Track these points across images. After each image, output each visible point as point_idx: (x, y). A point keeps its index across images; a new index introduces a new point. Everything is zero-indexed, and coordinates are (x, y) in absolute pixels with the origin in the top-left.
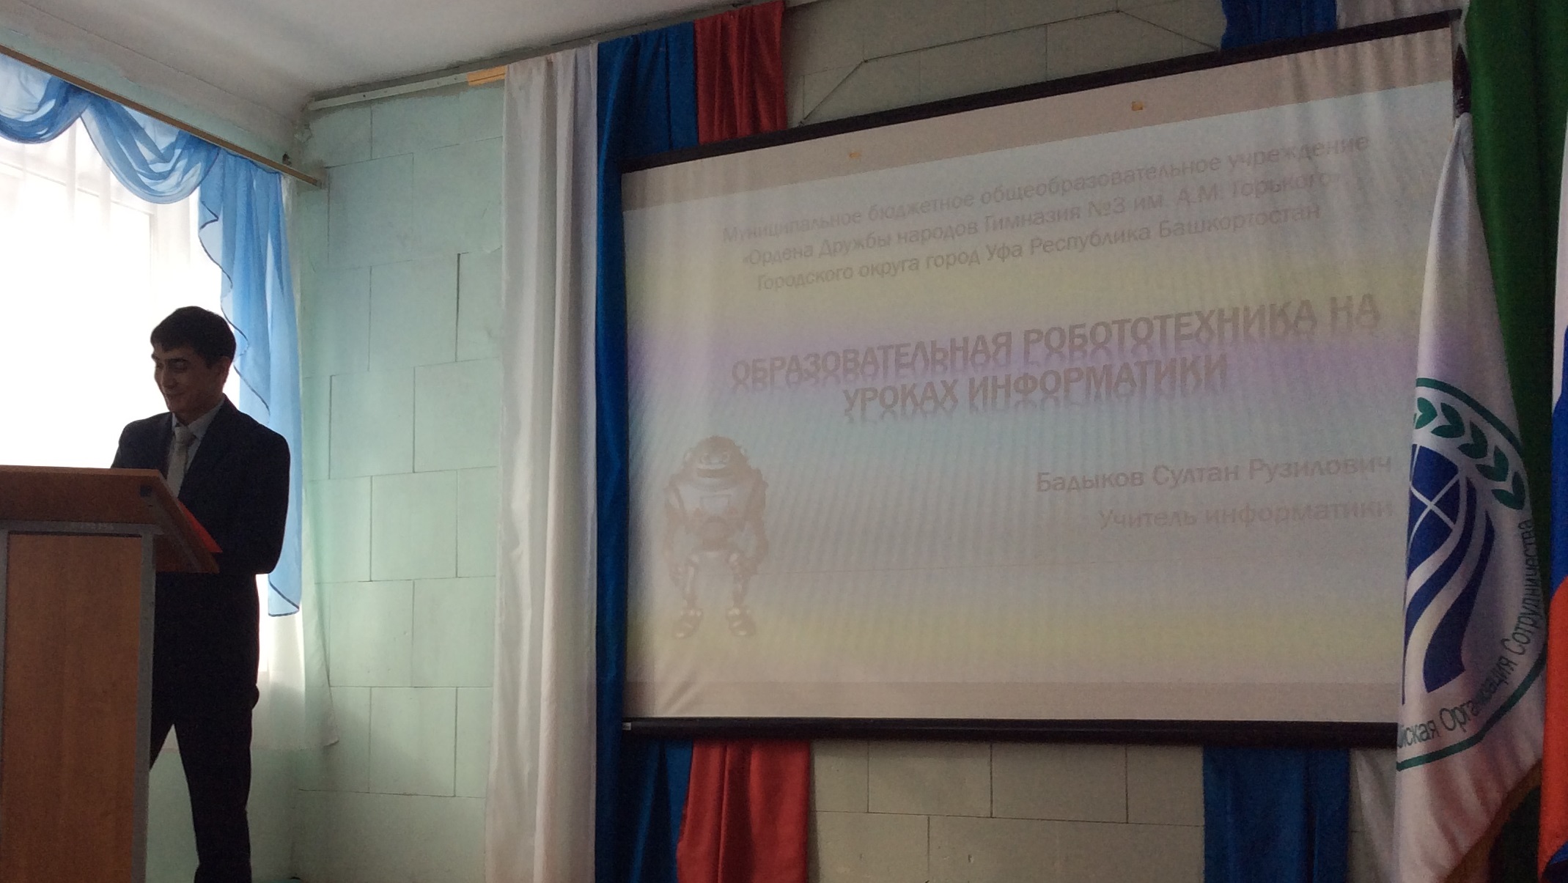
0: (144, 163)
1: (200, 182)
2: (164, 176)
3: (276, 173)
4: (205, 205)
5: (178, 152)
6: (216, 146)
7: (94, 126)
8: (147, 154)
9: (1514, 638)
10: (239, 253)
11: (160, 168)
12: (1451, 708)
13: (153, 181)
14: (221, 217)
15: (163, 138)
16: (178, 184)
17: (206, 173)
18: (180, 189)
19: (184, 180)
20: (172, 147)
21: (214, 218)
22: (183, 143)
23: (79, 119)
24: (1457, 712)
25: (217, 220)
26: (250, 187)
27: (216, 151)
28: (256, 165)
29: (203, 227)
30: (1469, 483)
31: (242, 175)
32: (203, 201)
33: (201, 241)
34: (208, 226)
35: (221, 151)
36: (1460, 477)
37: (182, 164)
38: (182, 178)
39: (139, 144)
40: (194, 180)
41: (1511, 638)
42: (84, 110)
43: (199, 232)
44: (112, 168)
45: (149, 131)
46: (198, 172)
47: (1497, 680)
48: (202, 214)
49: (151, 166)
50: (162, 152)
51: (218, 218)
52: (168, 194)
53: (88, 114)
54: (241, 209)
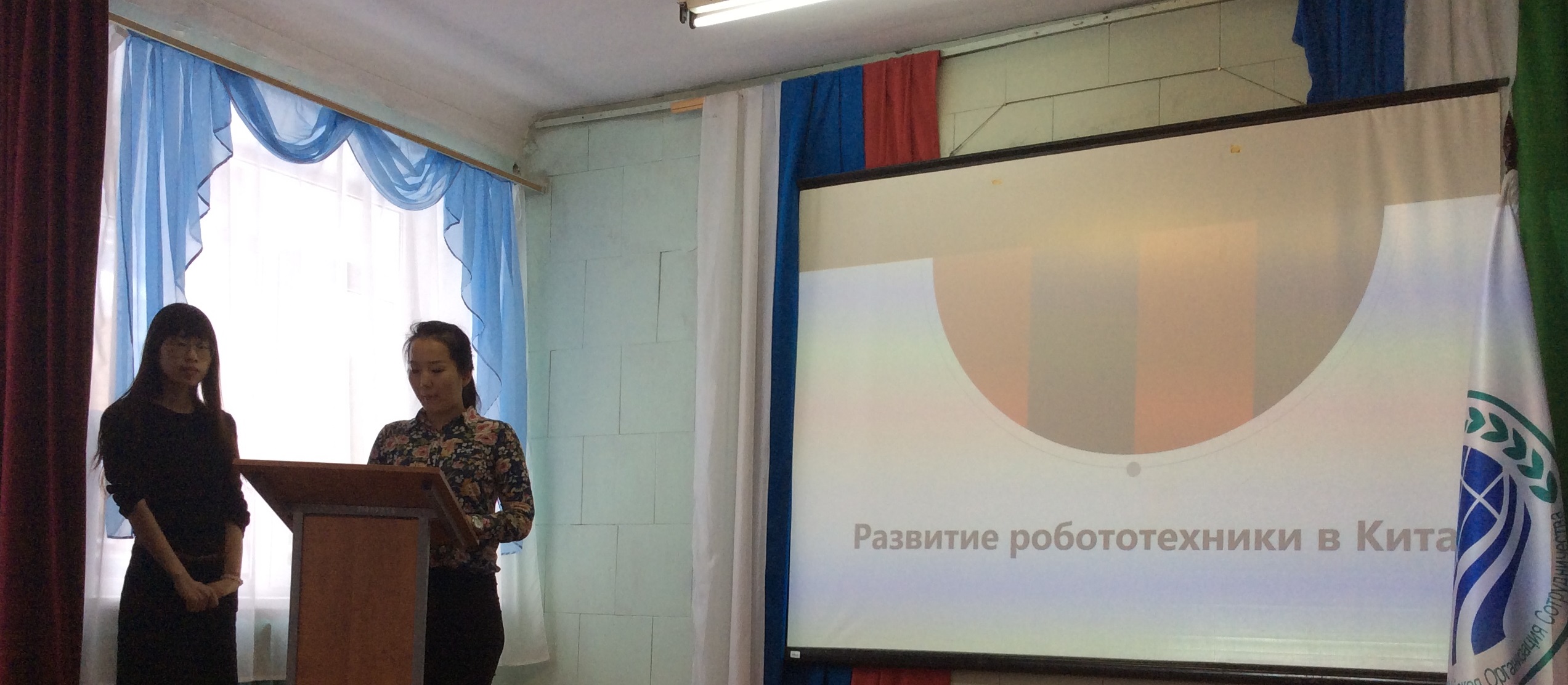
0: (400, 177)
1: (445, 192)
2: (416, 188)
3: (508, 181)
4: (449, 210)
5: (427, 166)
6: (457, 161)
7: (358, 147)
8: (403, 170)
9: (1546, 611)
10: (477, 253)
11: (411, 181)
12: (1493, 669)
13: (407, 192)
14: (462, 220)
15: (415, 155)
16: (428, 193)
17: (450, 184)
18: (430, 197)
19: (433, 189)
20: (423, 162)
21: (457, 221)
22: (430, 159)
23: (346, 142)
24: (1499, 673)
25: (458, 223)
26: (486, 197)
27: (458, 165)
28: (490, 175)
29: (448, 228)
30: (1511, 478)
31: (480, 185)
32: (447, 208)
33: (445, 240)
34: (451, 227)
35: (463, 166)
36: (1504, 475)
37: (430, 177)
38: (431, 189)
39: (395, 161)
40: (441, 190)
41: (1543, 610)
42: (350, 134)
43: (445, 233)
44: (372, 181)
45: (404, 150)
46: (444, 183)
47: (1531, 645)
48: (446, 218)
49: (405, 179)
50: (415, 167)
51: (459, 221)
52: (419, 202)
53: (353, 137)
54: (479, 212)
